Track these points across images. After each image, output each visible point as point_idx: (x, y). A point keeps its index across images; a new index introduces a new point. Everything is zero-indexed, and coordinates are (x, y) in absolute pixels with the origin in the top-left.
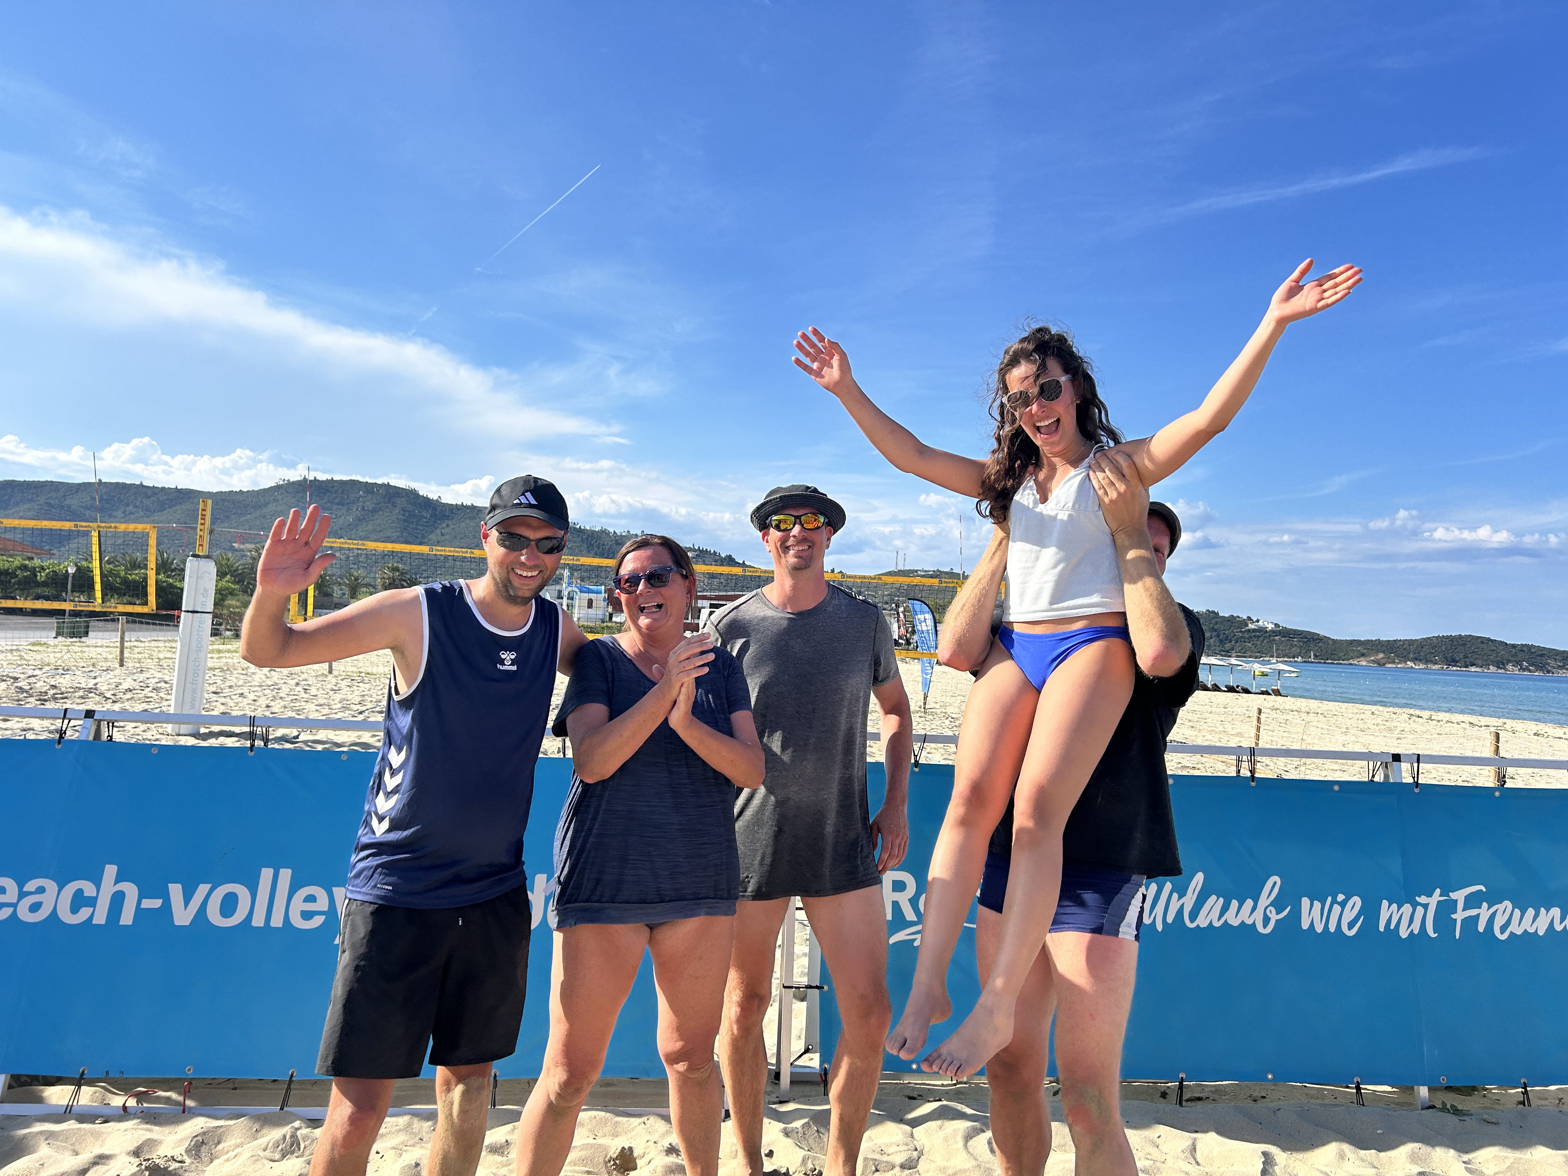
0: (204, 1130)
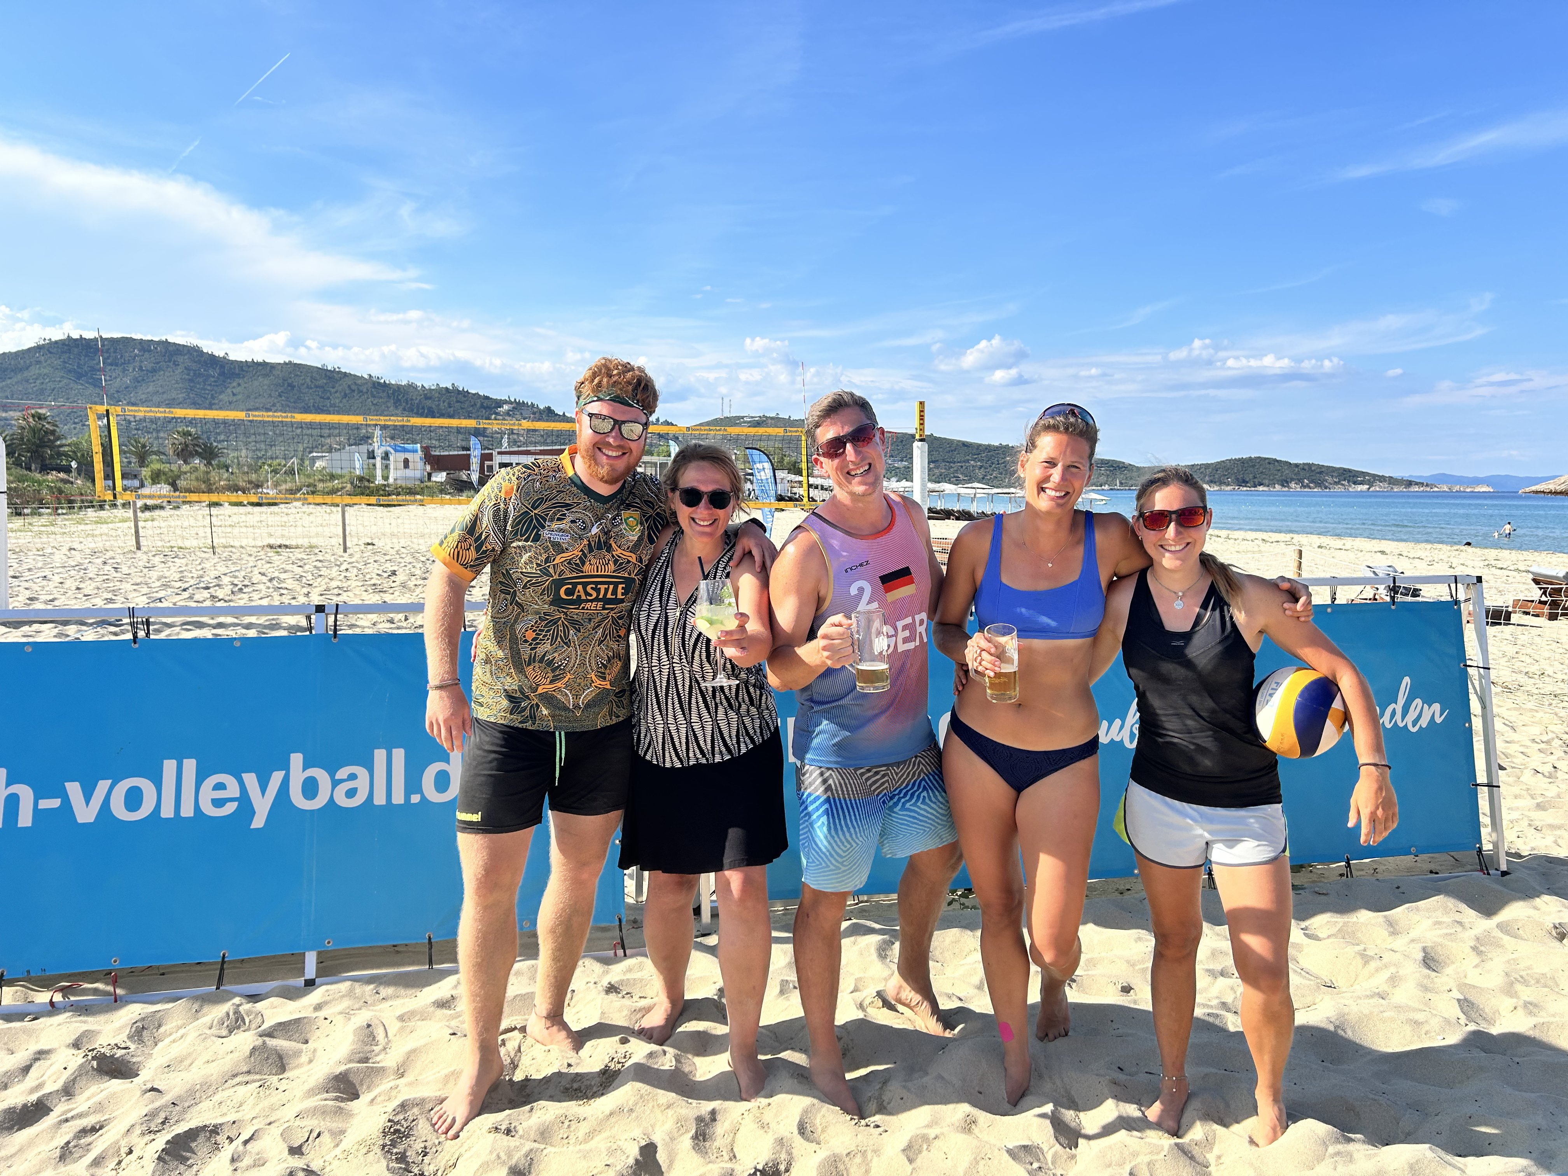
0: (143, 1016)
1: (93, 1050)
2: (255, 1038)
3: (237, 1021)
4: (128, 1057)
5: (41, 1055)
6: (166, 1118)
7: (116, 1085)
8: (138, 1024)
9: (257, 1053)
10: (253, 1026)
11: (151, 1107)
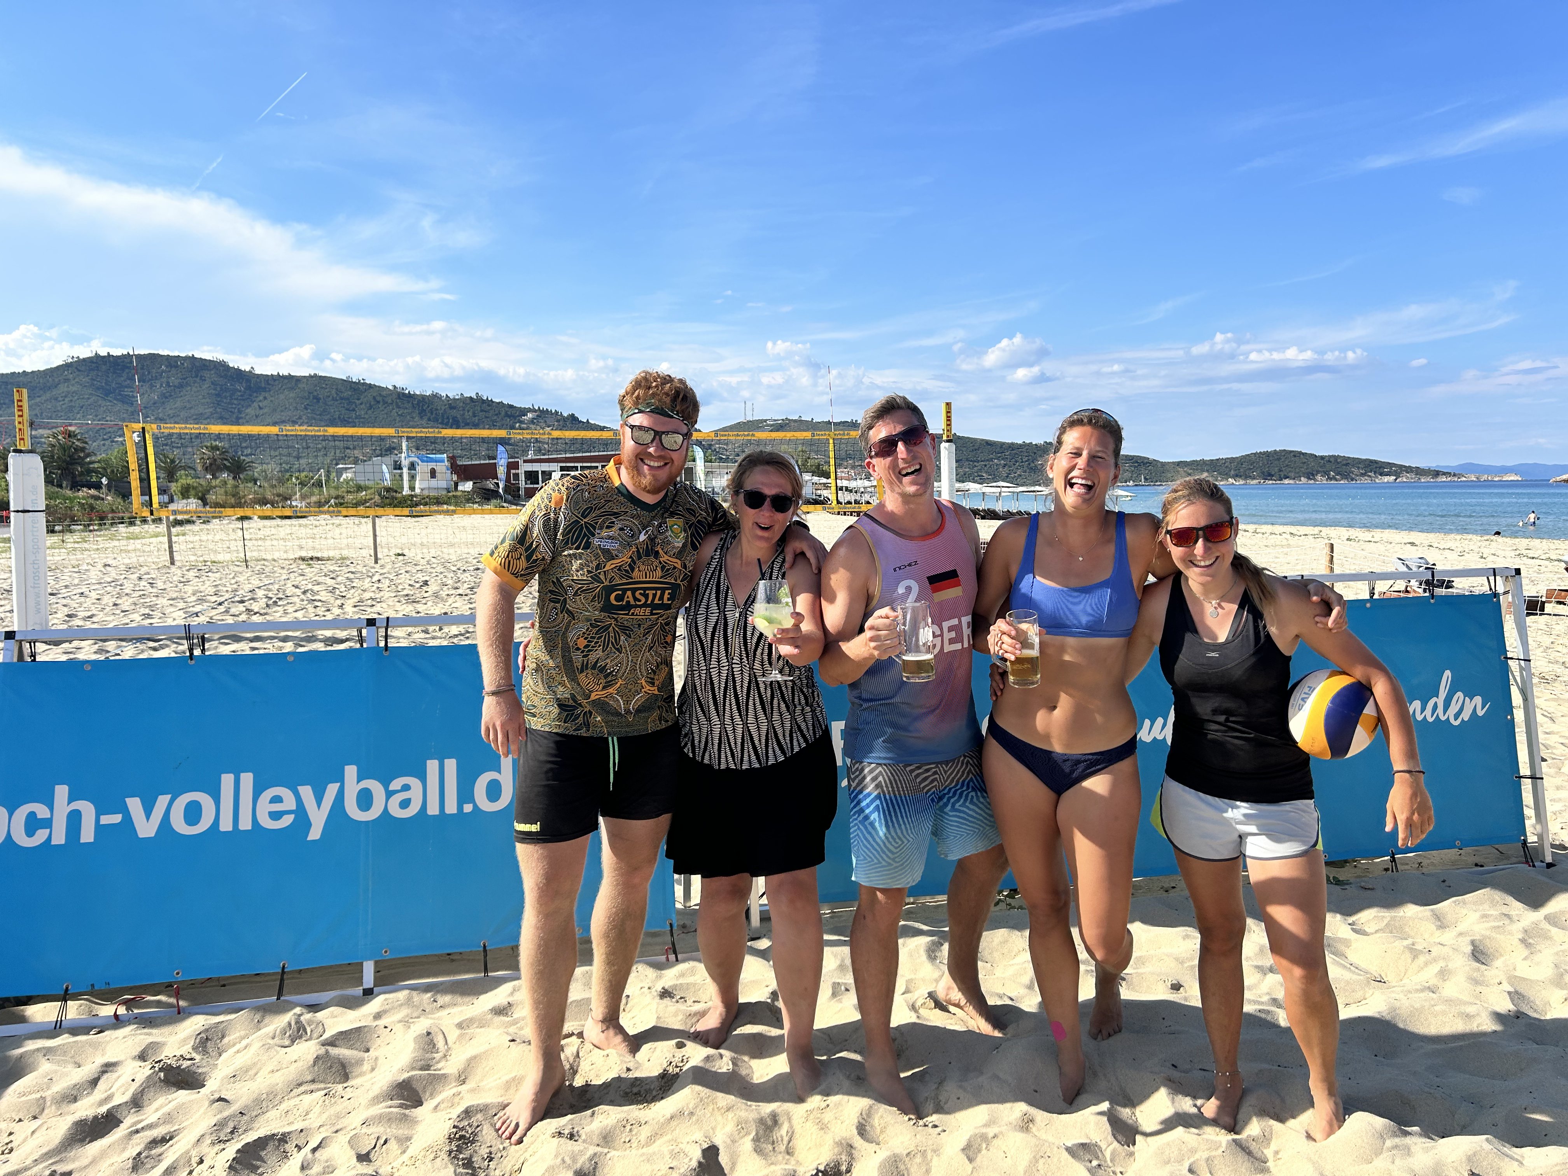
0: (206, 1027)
1: (160, 1061)
2: (318, 1047)
3: (298, 1032)
4: (194, 1068)
5: (108, 1067)
6: (235, 1128)
7: (183, 1096)
8: (203, 1035)
9: (321, 1062)
10: (315, 1035)
11: (219, 1116)
